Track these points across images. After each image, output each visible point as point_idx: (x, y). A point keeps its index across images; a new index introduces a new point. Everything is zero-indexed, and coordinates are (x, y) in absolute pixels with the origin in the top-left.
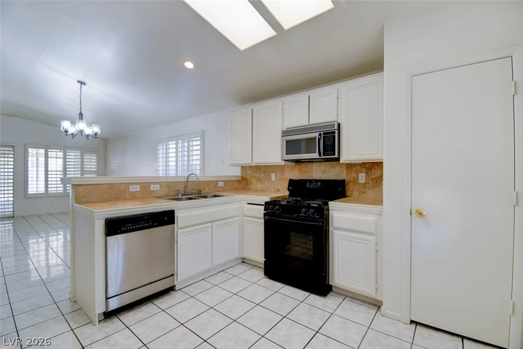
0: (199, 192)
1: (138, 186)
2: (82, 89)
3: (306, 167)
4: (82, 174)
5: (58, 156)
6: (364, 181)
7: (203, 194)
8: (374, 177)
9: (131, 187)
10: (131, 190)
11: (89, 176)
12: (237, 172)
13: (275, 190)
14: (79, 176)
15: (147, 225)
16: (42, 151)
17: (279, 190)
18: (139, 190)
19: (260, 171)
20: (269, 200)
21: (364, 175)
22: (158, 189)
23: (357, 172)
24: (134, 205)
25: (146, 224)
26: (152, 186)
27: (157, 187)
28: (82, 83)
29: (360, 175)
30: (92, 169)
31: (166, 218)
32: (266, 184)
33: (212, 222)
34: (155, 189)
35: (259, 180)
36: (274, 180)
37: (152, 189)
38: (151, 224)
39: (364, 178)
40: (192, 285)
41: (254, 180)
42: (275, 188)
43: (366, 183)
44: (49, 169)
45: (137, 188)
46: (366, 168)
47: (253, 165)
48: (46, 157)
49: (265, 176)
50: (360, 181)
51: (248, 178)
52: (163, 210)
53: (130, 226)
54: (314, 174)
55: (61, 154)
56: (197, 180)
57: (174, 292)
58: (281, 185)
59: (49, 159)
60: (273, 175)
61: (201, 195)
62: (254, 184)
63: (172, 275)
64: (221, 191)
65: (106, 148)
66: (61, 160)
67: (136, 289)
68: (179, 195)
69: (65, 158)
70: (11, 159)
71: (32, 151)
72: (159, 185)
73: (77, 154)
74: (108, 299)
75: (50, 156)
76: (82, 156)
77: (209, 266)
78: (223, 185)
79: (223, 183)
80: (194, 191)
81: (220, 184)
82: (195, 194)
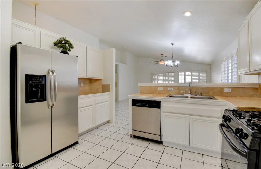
1: (162, 88)
2: (173, 46)
4: (199, 82)
5: (189, 75)
7: (204, 96)
9: (159, 88)
11: (202, 83)
14: (198, 83)
16: (183, 73)
18: (162, 90)
25: (146, 105)
26: (169, 88)
27: (172, 89)
28: (172, 44)
30: (204, 80)
31: (156, 105)
33: (189, 115)
34: (171, 90)
37: (169, 90)
40: (173, 149)
44: (186, 80)
45: (161, 89)
48: (185, 76)
52: (154, 100)
55: (190, 74)
59: (186, 76)
61: (200, 96)
63: (159, 135)
64: (227, 96)
65: (210, 69)
66: (191, 76)
67: (143, 132)
68: (184, 95)
69: (192, 75)
70: (174, 77)
71: (180, 73)
72: (173, 88)
73: (197, 73)
74: (133, 130)
75: (186, 75)
76: (199, 74)
77: (187, 143)
78: (231, 91)
79: (231, 89)
80: (195, 93)
81: (225, 90)
82: (196, 95)
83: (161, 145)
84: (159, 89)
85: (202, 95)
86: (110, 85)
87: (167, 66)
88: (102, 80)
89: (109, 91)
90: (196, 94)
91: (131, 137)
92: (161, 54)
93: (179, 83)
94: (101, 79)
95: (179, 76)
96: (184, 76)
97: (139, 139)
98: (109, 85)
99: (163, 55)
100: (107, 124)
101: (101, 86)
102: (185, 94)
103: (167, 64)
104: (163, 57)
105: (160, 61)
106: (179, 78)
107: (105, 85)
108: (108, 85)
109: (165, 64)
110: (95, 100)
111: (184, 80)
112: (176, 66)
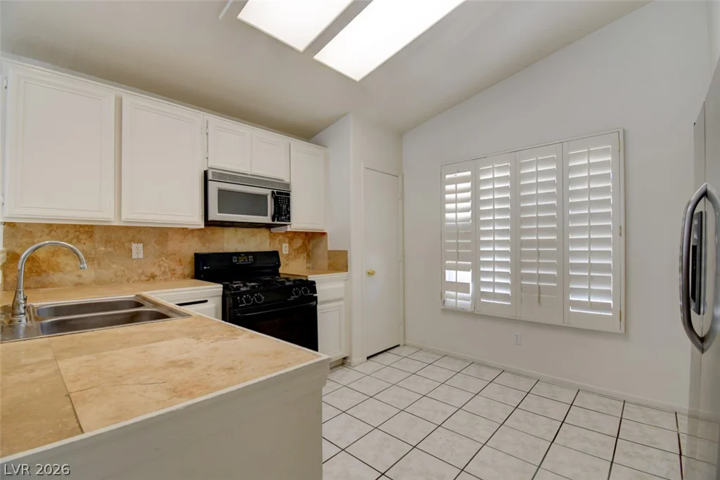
3: (213, 233)
6: (287, 253)
8: (295, 247)
13: (142, 278)
17: (153, 277)
19: (91, 237)
21: (287, 245)
23: (281, 242)
29: (284, 245)
32: (114, 266)
36: (141, 256)
39: (287, 249)
42: (143, 273)
43: (289, 254)
46: (288, 237)
49: (110, 249)
50: (284, 252)
54: (225, 245)
58: (160, 266)
60: (137, 247)
62: (68, 269)
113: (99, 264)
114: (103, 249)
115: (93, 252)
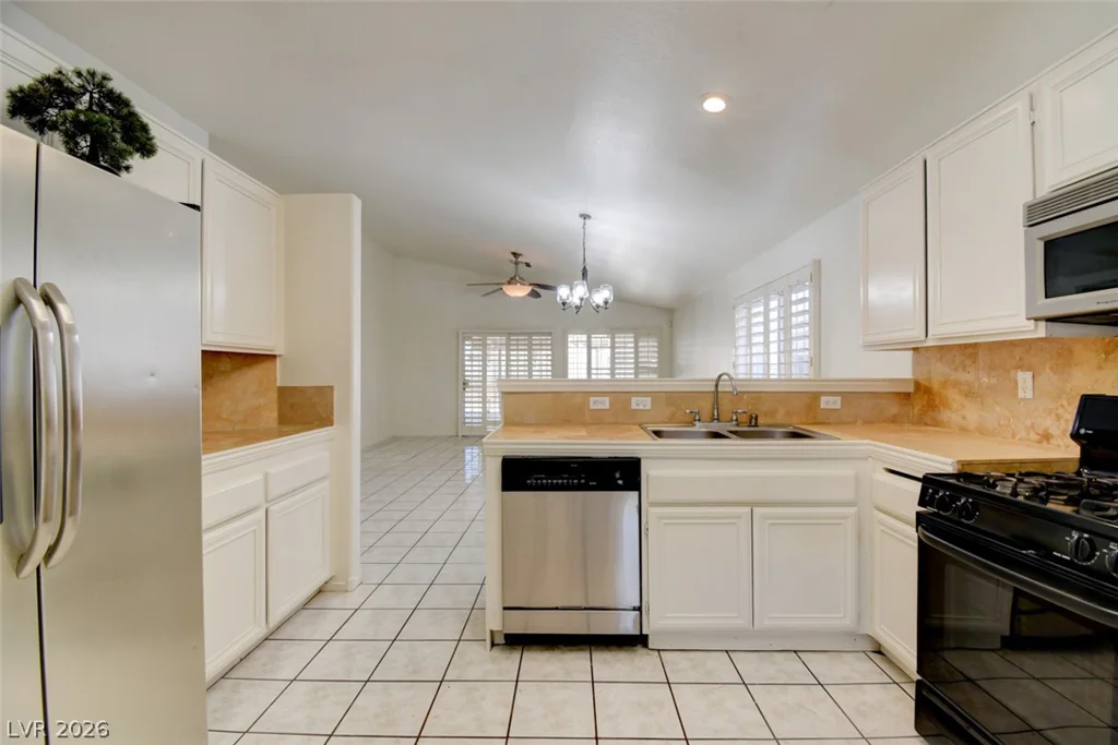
0: (753, 420)
1: (607, 400)
2: (586, 227)
4: (636, 374)
5: (604, 345)
7: (763, 426)
9: (592, 399)
10: (592, 407)
12: (900, 368)
13: (1033, 436)
15: (576, 481)
16: (584, 338)
17: (1046, 437)
18: (607, 406)
19: (975, 362)
20: (950, 470)
22: (649, 407)
24: (559, 438)
25: (573, 479)
26: (635, 400)
27: (646, 402)
28: (585, 217)
30: (650, 365)
31: (622, 474)
32: (998, 408)
33: (752, 505)
34: (641, 407)
35: (970, 393)
36: (1029, 395)
37: (634, 406)
38: (583, 481)
40: (692, 654)
41: (953, 395)
42: (1033, 427)
44: (593, 366)
45: (603, 403)
47: (930, 343)
48: (589, 348)
49: (993, 381)
51: (936, 387)
52: (612, 455)
53: (542, 479)
56: (731, 389)
57: (644, 651)
58: (1058, 417)
59: (593, 351)
60: (1024, 378)
61: (751, 428)
62: (955, 406)
63: (634, 609)
64: (829, 424)
65: (671, 325)
66: (609, 351)
67: (557, 609)
68: (695, 425)
69: (613, 347)
70: (549, 353)
71: (571, 338)
72: (649, 399)
73: (630, 338)
74: (505, 608)
75: (593, 345)
76: (636, 342)
77: (742, 622)
78: (838, 406)
79: (839, 399)
80: (734, 418)
81: (826, 403)
82: (738, 425)
83: (640, 650)
84: (591, 403)
85: (756, 423)
86: (331, 388)
87: (564, 304)
88: (278, 359)
89: (326, 421)
90: (737, 420)
91: (493, 645)
92: (515, 254)
93: (570, 377)
94: (275, 356)
95: (570, 350)
96: (585, 350)
97: (535, 647)
98: (325, 392)
99: (519, 259)
100: (317, 603)
101: (274, 396)
102: (699, 420)
103: (565, 297)
104: (520, 266)
105: (509, 283)
106: (570, 356)
107: (296, 388)
108: (320, 389)
109: (558, 299)
110: (266, 476)
111: (585, 366)
112: (598, 306)
113: (982, 403)
114: (986, 380)
115: (976, 385)
